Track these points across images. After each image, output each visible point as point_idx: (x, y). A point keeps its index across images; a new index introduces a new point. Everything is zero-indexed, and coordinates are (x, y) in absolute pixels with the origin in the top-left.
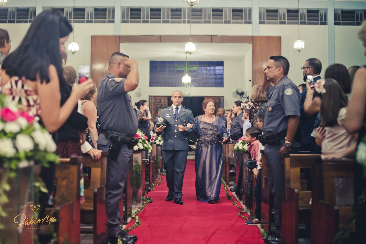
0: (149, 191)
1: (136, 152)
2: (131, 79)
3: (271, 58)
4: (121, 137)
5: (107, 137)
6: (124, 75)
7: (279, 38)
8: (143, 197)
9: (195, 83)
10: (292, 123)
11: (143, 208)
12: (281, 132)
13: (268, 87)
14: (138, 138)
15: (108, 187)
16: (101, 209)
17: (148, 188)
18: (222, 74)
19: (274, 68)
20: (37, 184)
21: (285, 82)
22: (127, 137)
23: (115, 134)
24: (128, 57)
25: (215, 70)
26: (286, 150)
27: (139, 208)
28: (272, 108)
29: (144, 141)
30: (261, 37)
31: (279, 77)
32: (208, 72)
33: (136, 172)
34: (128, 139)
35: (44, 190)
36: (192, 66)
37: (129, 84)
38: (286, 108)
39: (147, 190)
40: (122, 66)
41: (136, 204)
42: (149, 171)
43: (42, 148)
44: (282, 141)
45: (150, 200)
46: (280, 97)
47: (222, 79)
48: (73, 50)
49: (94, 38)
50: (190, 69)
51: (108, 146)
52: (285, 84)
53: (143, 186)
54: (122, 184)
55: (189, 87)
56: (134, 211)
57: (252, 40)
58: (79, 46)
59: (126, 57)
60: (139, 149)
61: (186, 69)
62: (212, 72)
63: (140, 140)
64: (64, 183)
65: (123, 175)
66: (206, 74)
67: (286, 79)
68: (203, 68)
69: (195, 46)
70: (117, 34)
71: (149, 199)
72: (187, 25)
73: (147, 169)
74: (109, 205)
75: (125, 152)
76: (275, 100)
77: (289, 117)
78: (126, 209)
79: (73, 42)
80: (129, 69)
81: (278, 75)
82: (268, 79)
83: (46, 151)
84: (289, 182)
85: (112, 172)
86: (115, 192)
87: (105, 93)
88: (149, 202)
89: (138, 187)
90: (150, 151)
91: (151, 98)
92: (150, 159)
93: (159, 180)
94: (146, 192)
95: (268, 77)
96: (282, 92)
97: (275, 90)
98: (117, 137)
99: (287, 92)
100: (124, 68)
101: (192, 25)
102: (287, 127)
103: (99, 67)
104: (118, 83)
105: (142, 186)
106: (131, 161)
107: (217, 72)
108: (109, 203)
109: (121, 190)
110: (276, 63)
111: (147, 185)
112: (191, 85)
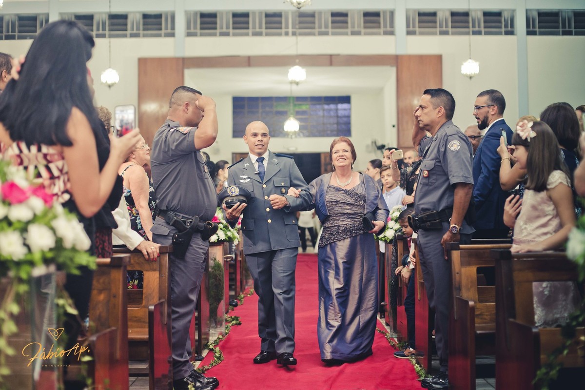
0: (236, 305)
1: (213, 244)
2: (205, 128)
3: (426, 92)
4: (191, 222)
5: (168, 223)
6: (193, 123)
7: (439, 58)
8: (226, 316)
9: (305, 132)
10: (460, 196)
11: (226, 334)
12: (443, 210)
13: (422, 139)
14: (217, 223)
15: (171, 303)
16: (161, 336)
17: (233, 301)
18: (349, 117)
19: (431, 108)
20: (61, 302)
21: (448, 130)
22: (200, 221)
23: (180, 217)
24: (200, 93)
25: (337, 110)
26: (451, 238)
27: (221, 334)
28: (428, 171)
29: (226, 227)
30: (410, 57)
31: (438, 123)
32: (326, 114)
33: (215, 277)
34: (202, 224)
35: (72, 311)
36: (300, 105)
37: (203, 136)
38: (451, 171)
39: (233, 304)
40: (191, 109)
41: (216, 328)
42: (235, 273)
43: (68, 244)
44: (445, 224)
45: (237, 320)
46: (441, 155)
47: (348, 124)
48: (109, 82)
49: (143, 63)
50: (297, 109)
51: (171, 236)
52: (448, 135)
53: (226, 298)
54: (193, 297)
55: (296, 137)
56: (212, 339)
57: (396, 61)
58: (119, 75)
59: (197, 94)
60: (218, 240)
61: (291, 108)
62: (332, 113)
63: (221, 226)
64: (102, 297)
65: (195, 283)
66: (323, 116)
67: (451, 126)
68: (318, 107)
69: (305, 73)
70: (180, 54)
71: (236, 318)
72: (291, 39)
73: (232, 271)
74: (173, 331)
75: (197, 244)
76: (433, 159)
77: (455, 185)
78: (200, 336)
79: (110, 68)
80: (202, 113)
81: (437, 120)
82: (420, 125)
83: (74, 249)
84: (459, 289)
85: (177, 278)
86: (182, 310)
87: (165, 152)
88: (235, 324)
89: (219, 300)
90: (236, 242)
91: (236, 157)
92: (236, 255)
93: (251, 288)
94: (231, 307)
95: (420, 122)
96: (444, 146)
97: (434, 144)
98: (185, 222)
99: (452, 146)
100: (194, 113)
101: (300, 38)
102: (453, 202)
103: (151, 107)
104: (185, 134)
105: (224, 299)
106: (206, 260)
107: (341, 113)
108: (173, 328)
109: (191, 307)
110: (435, 100)
111: (232, 296)
112: (299, 135)
